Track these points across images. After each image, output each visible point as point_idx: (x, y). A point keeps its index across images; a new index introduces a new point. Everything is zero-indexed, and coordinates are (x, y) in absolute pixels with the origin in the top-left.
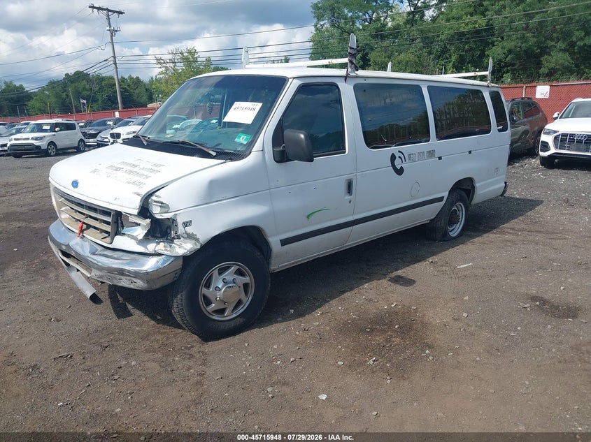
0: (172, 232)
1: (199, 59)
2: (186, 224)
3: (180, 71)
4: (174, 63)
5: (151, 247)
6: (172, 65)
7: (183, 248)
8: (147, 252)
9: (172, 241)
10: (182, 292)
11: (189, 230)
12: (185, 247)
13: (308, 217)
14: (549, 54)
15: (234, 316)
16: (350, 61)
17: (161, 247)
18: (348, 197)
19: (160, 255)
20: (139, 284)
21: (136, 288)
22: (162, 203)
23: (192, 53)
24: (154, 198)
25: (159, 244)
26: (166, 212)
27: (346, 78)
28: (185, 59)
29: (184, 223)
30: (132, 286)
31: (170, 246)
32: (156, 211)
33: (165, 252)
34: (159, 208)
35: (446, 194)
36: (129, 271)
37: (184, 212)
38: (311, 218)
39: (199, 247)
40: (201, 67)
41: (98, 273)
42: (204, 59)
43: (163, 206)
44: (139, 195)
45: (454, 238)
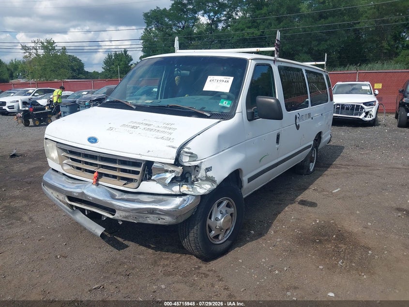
0: (193, 176)
1: (56, 48)
2: (208, 170)
3: (42, 56)
4: (36, 49)
5: (176, 189)
6: (34, 51)
7: (204, 188)
8: (173, 193)
9: (192, 183)
10: (198, 224)
11: (209, 174)
12: (205, 187)
13: (260, 161)
14: (298, 55)
15: (225, 239)
16: (276, 49)
17: (185, 189)
18: (277, 146)
19: (185, 195)
20: (167, 220)
21: (162, 224)
22: (192, 153)
23: (51, 43)
24: (186, 150)
25: (182, 186)
26: (194, 161)
27: (274, 61)
28: (44, 48)
29: (207, 169)
30: (159, 222)
31: (192, 188)
32: (186, 160)
33: (189, 193)
34: (188, 158)
35: (312, 143)
36: (161, 210)
37: (207, 160)
38: (261, 161)
39: (215, 187)
40: (59, 54)
41: (124, 214)
42: (61, 48)
43: (193, 156)
44: (174, 148)
45: (312, 172)
